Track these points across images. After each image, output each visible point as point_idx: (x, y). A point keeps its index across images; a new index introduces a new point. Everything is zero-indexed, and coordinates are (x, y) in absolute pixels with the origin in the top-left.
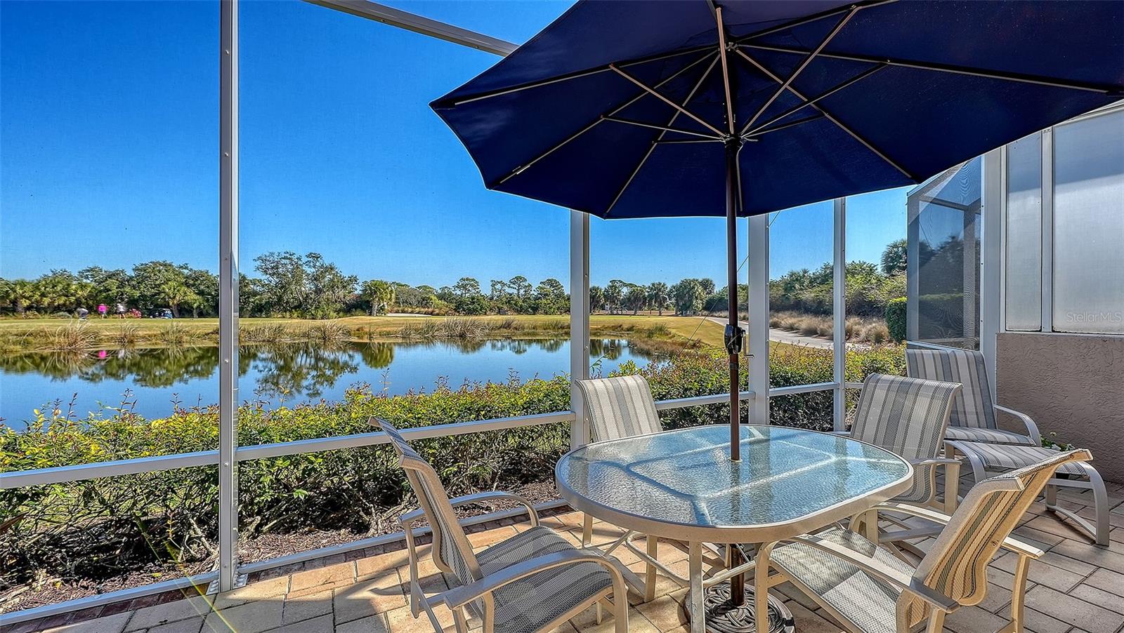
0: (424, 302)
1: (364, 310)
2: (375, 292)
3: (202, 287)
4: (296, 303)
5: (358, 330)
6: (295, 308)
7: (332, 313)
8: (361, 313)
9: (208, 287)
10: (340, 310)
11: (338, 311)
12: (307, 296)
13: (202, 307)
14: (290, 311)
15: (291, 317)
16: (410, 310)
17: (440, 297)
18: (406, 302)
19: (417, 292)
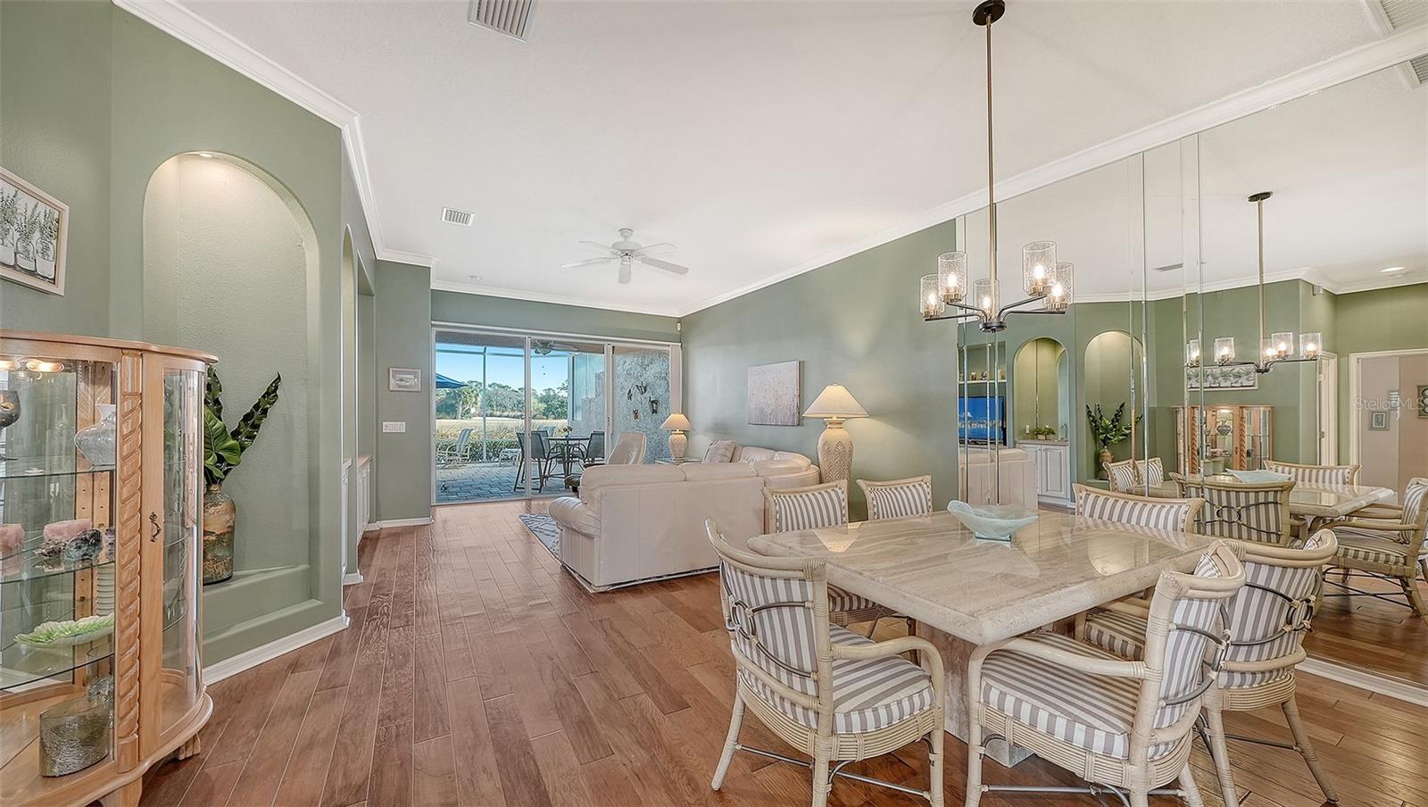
0: (520, 406)
1: (448, 413)
2: (460, 395)
16: (498, 413)
17: (543, 400)
18: (501, 405)
19: (513, 395)
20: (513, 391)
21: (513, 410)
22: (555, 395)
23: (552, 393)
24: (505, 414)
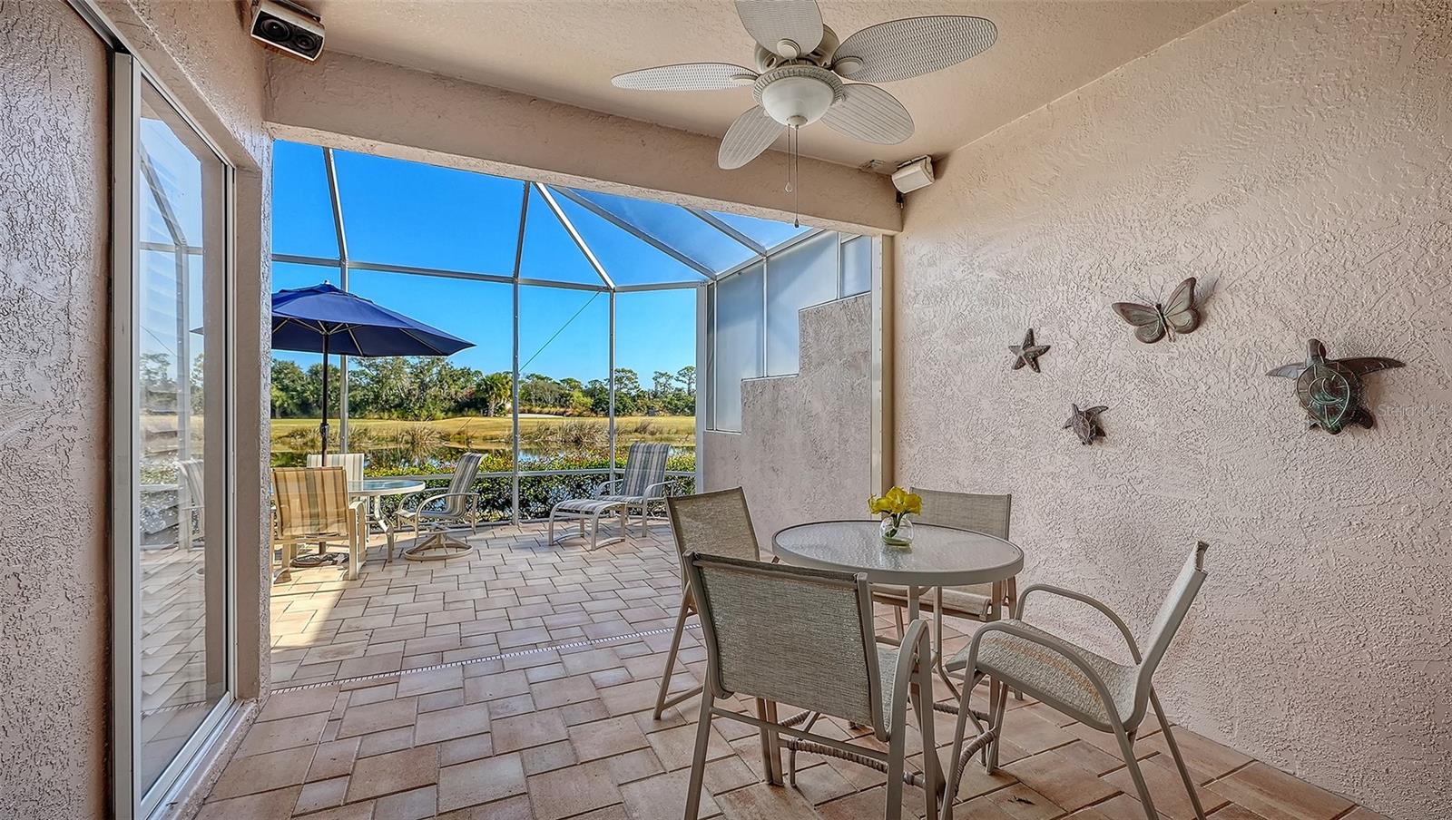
0: (563, 400)
1: (478, 409)
2: (492, 388)
3: (286, 382)
4: (397, 401)
5: (459, 434)
6: (396, 407)
7: (438, 413)
8: (474, 413)
9: (293, 381)
10: (449, 410)
11: (446, 411)
12: (409, 393)
13: (286, 405)
14: (389, 411)
15: (390, 418)
16: (538, 409)
17: (589, 393)
18: (540, 400)
19: (554, 388)
20: (554, 383)
21: (554, 406)
22: (602, 388)
23: (598, 386)
24: (546, 410)
